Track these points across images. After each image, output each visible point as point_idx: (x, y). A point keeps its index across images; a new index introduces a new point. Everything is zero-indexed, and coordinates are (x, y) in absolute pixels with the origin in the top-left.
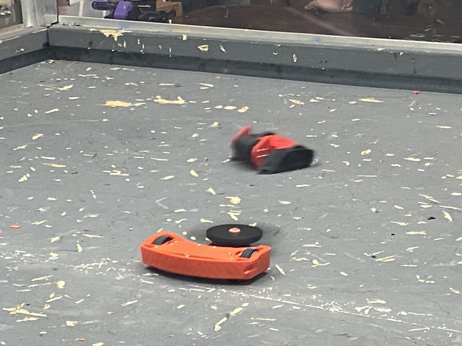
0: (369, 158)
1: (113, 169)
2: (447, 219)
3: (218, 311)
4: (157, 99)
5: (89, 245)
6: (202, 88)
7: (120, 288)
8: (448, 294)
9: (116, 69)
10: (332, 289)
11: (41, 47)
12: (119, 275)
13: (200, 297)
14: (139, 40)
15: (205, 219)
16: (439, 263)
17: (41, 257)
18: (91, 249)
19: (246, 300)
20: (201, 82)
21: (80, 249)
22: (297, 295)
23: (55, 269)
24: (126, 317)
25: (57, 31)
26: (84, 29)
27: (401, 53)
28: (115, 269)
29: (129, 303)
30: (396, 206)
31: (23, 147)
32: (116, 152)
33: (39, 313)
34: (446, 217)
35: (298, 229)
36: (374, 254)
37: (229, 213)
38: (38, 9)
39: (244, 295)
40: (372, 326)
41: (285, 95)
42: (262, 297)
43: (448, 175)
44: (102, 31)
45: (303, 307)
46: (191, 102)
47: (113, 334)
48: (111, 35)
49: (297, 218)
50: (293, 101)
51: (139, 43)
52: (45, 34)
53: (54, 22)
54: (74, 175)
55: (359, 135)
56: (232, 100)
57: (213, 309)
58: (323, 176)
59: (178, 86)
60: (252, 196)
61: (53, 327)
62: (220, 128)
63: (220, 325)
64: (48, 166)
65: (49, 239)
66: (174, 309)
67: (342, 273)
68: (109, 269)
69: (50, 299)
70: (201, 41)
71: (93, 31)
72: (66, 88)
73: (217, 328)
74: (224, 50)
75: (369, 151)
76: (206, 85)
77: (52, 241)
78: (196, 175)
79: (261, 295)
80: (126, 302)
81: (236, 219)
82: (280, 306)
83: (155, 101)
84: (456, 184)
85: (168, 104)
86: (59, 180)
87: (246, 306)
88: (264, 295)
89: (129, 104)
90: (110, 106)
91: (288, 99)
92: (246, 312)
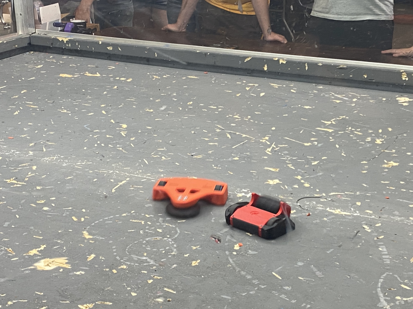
0: (191, 106)
1: (63, 109)
2: (228, 137)
3: (115, 182)
4: (86, 73)
5: (49, 148)
6: (109, 69)
7: (64, 170)
8: (228, 174)
9: (65, 57)
10: (171, 172)
11: (27, 45)
12: (65, 164)
13: (105, 175)
14: (77, 43)
15: (109, 135)
16: (223, 159)
17: (24, 153)
18: (50, 150)
19: (128, 177)
20: (109, 66)
21: (44, 150)
22: (153, 174)
23: (32, 160)
24: (68, 185)
25: (35, 37)
26: (49, 36)
27: (209, 54)
28: (62, 161)
30: (204, 131)
31: (16, 97)
32: (64, 100)
33: (22, 182)
34: (228, 136)
35: (156, 141)
36: (192, 154)
37: (121, 132)
38: (25, 25)
39: (127, 174)
41: (151, 73)
42: (136, 176)
43: (230, 115)
44: (58, 38)
45: (156, 180)
46: (103, 75)
47: (61, 194)
48: (62, 40)
49: (155, 136)
51: (77, 45)
52: (29, 38)
53: (33, 32)
54: (43, 112)
55: (187, 94)
56: (123, 75)
57: (112, 181)
58: (168, 115)
59: (97, 67)
60: (133, 124)
61: (30, 190)
62: (118, 89)
63: (115, 189)
64: (28, 107)
65: (28, 144)
66: (92, 181)
67: (176, 163)
68: (60, 160)
69: (28, 175)
70: (109, 45)
71: (53, 38)
72: (39, 67)
73: (113, 191)
74: (120, 50)
75: (191, 103)
76: (111, 67)
77: (30, 146)
78: (105, 113)
80: (68, 177)
81: (125, 136)
82: (145, 180)
83: (85, 74)
84: (233, 120)
85: (92, 76)
86: (34, 114)
87: (128, 180)
88: (137, 174)
89: (71, 76)
90: (62, 77)
91: (152, 75)
92: (128, 183)
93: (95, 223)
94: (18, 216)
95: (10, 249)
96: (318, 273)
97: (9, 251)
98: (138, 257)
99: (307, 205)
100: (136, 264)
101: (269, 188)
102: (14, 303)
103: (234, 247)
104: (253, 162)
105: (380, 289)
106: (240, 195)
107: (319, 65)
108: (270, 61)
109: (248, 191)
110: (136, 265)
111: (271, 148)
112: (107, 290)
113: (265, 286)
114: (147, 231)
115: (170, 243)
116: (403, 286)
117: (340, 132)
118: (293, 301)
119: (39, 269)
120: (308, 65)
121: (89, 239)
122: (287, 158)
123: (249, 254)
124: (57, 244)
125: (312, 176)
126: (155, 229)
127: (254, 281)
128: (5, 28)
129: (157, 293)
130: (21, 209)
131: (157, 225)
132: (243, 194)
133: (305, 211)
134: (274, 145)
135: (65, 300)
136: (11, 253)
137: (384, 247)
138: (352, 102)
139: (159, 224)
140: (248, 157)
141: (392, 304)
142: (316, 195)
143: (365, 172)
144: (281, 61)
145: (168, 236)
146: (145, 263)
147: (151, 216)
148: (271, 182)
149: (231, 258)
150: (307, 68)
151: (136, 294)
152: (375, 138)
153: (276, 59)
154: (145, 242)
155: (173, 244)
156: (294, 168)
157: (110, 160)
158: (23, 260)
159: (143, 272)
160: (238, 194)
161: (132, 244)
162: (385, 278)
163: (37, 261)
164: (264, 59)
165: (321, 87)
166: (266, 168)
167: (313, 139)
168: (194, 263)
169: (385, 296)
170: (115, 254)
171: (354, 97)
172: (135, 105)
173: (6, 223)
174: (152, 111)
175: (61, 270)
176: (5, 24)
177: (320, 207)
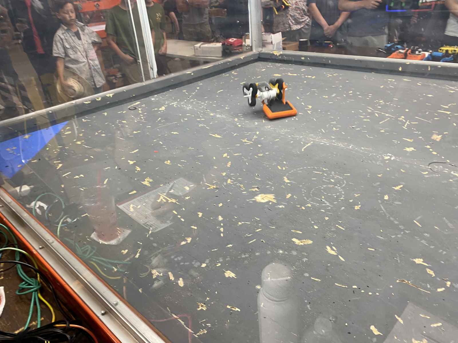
0: (351, 94)
2: (376, 116)
3: (304, 144)
4: (289, 74)
6: (302, 70)
7: (274, 135)
9: (277, 64)
10: (339, 138)
11: (257, 58)
13: (298, 139)
18: (267, 122)
19: (312, 141)
21: (264, 121)
22: (328, 140)
23: (256, 128)
24: (276, 145)
25: (262, 53)
26: (269, 53)
29: (277, 140)
30: (360, 111)
33: (250, 141)
36: (353, 127)
37: (308, 111)
39: (311, 139)
40: (353, 153)
43: (377, 101)
44: (274, 53)
45: (330, 144)
48: (276, 54)
50: (329, 75)
51: (284, 57)
52: (258, 54)
53: (261, 51)
57: (302, 144)
58: (337, 100)
59: (295, 70)
62: (306, 83)
63: (304, 149)
66: (290, 143)
67: (343, 133)
69: (254, 137)
70: (302, 56)
71: (272, 53)
72: (263, 70)
73: (303, 150)
75: (351, 92)
80: (276, 139)
81: (310, 113)
82: (323, 143)
84: (379, 104)
85: (292, 75)
87: (312, 143)
88: (317, 139)
89: (280, 75)
90: (275, 76)
92: (312, 145)
93: (291, 172)
94: (247, 164)
95: (242, 185)
96: (450, 225)
98: (318, 199)
99: (436, 168)
101: (406, 154)
102: (242, 224)
103: (384, 197)
104: (395, 134)
106: (386, 158)
108: (404, 65)
109: (392, 155)
110: (317, 205)
111: (407, 124)
112: (298, 222)
114: (324, 180)
115: (340, 190)
117: (455, 113)
118: (432, 247)
119: (257, 201)
121: (288, 183)
122: (418, 132)
123: (395, 204)
124: (268, 184)
126: (330, 179)
127: (400, 227)
128: (247, 49)
129: (332, 228)
130: (249, 159)
131: (331, 176)
133: (435, 173)
134: (409, 122)
135: (272, 225)
136: (242, 188)
140: (391, 130)
142: (442, 161)
145: (338, 185)
146: (323, 204)
147: (327, 169)
148: (408, 149)
149: (383, 206)
150: (429, 69)
151: (317, 227)
154: (322, 188)
155: (342, 191)
156: (424, 140)
158: (249, 194)
159: (322, 210)
160: (385, 157)
161: (314, 188)
163: (257, 195)
164: (399, 63)
165: (440, 82)
166: (404, 139)
167: (436, 119)
168: (357, 208)
170: (304, 195)
172: (316, 93)
174: (327, 97)
175: (271, 203)
177: (446, 171)
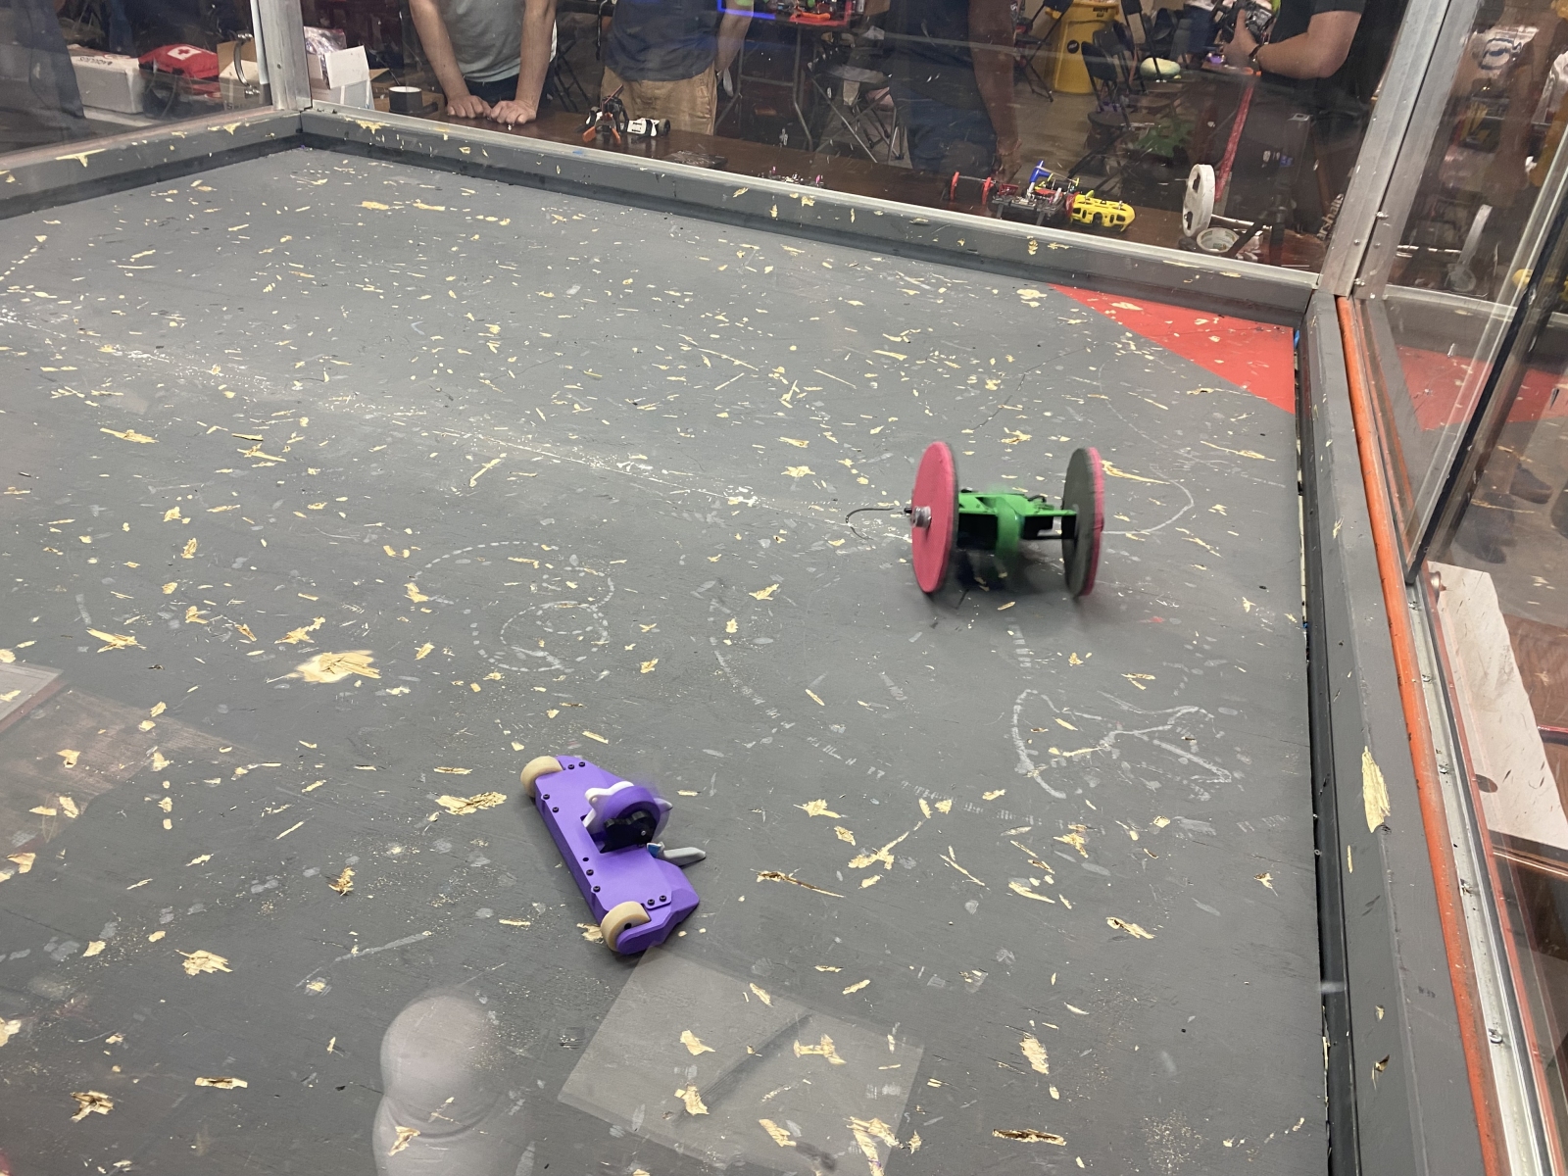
0: (631, 288)
1: (368, 283)
2: (706, 364)
3: (475, 462)
5: (337, 374)
6: (465, 194)
7: (368, 429)
9: (374, 164)
10: (593, 440)
12: (370, 414)
13: (455, 444)
14: (398, 135)
15: (463, 349)
17: (283, 385)
19: (504, 449)
20: (465, 188)
21: (327, 378)
22: (556, 446)
23: (299, 402)
24: (374, 465)
25: (312, 117)
26: (340, 117)
27: (664, 175)
28: (363, 406)
29: (377, 448)
30: (657, 347)
31: (270, 251)
32: (370, 263)
33: (277, 456)
34: (705, 362)
35: (560, 366)
36: (636, 401)
37: (488, 344)
39: (501, 443)
40: (634, 488)
41: (548, 209)
42: (521, 447)
43: (707, 314)
44: (359, 122)
45: (563, 461)
46: (451, 209)
47: (359, 487)
48: (368, 127)
49: (559, 354)
50: (556, 216)
51: (398, 138)
54: (323, 287)
55: (620, 260)
57: (468, 460)
58: (584, 306)
59: (438, 189)
60: (512, 325)
61: (293, 475)
62: (480, 242)
63: (475, 480)
64: (295, 275)
65: (293, 364)
66: (426, 458)
67: (604, 421)
68: (358, 405)
69: (291, 439)
70: (462, 143)
71: (349, 121)
72: (320, 182)
73: (473, 483)
74: (485, 154)
75: (631, 281)
76: (467, 190)
77: (296, 367)
78: (455, 297)
79: (520, 444)
80: (374, 447)
81: (496, 352)
83: (415, 205)
84: (714, 326)
85: (428, 210)
86: (306, 293)
87: (504, 458)
89: (386, 207)
90: (365, 208)
91: (551, 213)
92: (504, 464)
93: (433, 564)
94: (264, 543)
95: (245, 626)
96: (894, 690)
97: (244, 633)
98: (527, 652)
99: (866, 527)
100: (523, 669)
101: (790, 486)
102: (251, 771)
103: (725, 626)
104: (757, 424)
105: (1015, 730)
106: (734, 501)
107: (877, 216)
108: (783, 199)
109: (750, 491)
110: (522, 672)
111: (791, 392)
112: (459, 737)
113: (793, 724)
114: (545, 585)
115: (595, 615)
116: (1060, 721)
117: (919, 360)
118: (851, 762)
119: (308, 679)
120: (855, 212)
121: (421, 604)
122: (823, 417)
123: (757, 645)
124: (350, 615)
125: (872, 461)
126: (564, 581)
127: (769, 712)
129: (568, 744)
130: (273, 523)
131: (567, 571)
132: (741, 499)
133: (864, 541)
134: (797, 386)
135: (365, 762)
136: (248, 639)
137: (1017, 627)
138: (938, 296)
139: (570, 569)
140: (747, 411)
141: (1044, 767)
142: (881, 505)
143: (971, 453)
144: (804, 201)
145: (590, 599)
146: (541, 667)
147: (554, 547)
148: (795, 472)
149: (721, 654)
150: (853, 219)
151: (522, 747)
152: (986, 376)
153: (796, 196)
154: (540, 612)
155: (600, 618)
156: (836, 441)
157: (466, 408)
158: (273, 656)
159: (537, 689)
160: (731, 498)
161: (512, 616)
162: (1025, 704)
163: (306, 658)
164: (772, 194)
165: (879, 259)
166: (783, 439)
167: (869, 375)
168: (646, 667)
169: (1027, 746)
170: (477, 642)
171: (941, 284)
172: (516, 280)
173: (237, 560)
174: (551, 295)
175: (358, 684)
176: (248, 84)
